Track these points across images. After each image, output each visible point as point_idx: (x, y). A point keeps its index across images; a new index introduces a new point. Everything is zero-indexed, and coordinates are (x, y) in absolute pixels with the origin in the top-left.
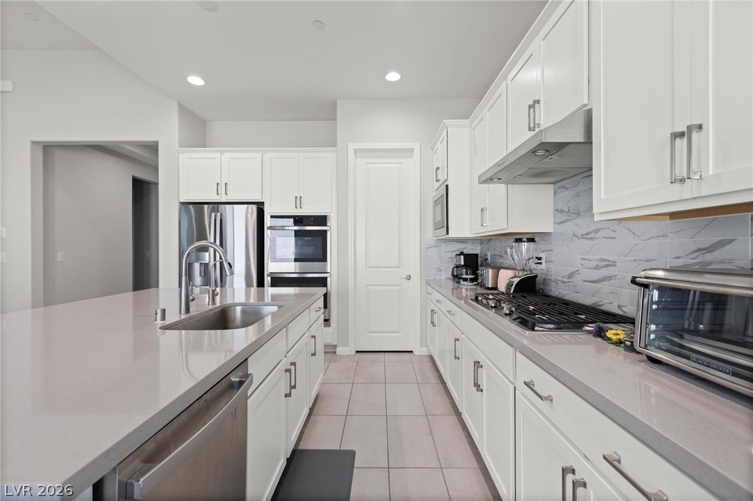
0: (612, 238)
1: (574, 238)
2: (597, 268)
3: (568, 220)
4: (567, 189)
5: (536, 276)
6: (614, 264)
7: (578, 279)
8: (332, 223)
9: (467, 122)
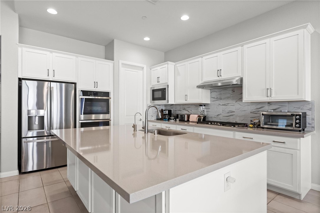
0: (233, 106)
1: (219, 105)
2: (228, 113)
3: (216, 100)
4: (216, 92)
5: (206, 116)
6: (234, 112)
7: (220, 116)
8: (111, 95)
9: (174, 63)
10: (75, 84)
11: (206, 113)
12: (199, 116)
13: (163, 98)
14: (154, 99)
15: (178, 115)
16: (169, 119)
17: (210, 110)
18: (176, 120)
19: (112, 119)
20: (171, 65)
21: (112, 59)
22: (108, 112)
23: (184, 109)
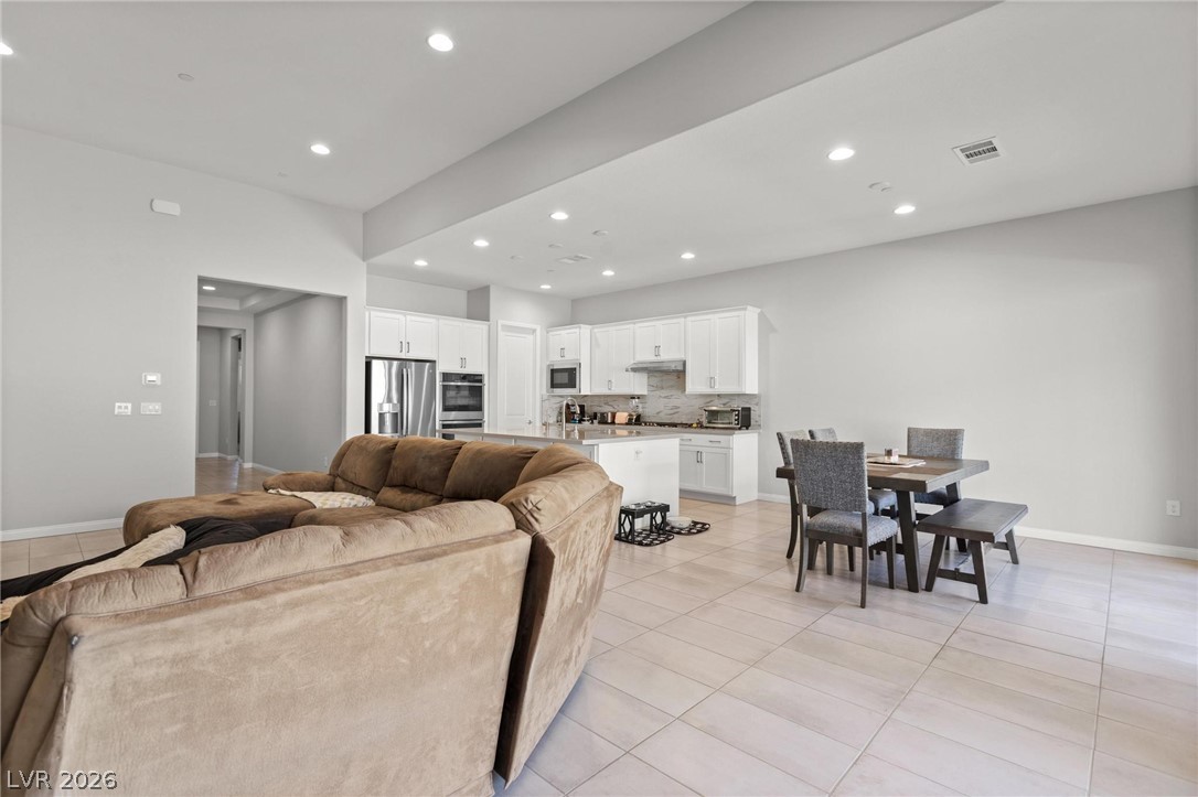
0: (676, 398)
1: (659, 398)
2: (671, 409)
3: (656, 390)
4: (656, 378)
5: (641, 414)
6: (679, 407)
7: (662, 415)
8: (486, 381)
9: (590, 327)
10: (433, 362)
11: (640, 410)
12: (630, 415)
13: (572, 383)
14: (553, 385)
15: (595, 414)
16: (581, 421)
17: (647, 405)
18: (592, 423)
19: (486, 419)
20: (585, 330)
21: (486, 318)
22: (479, 408)
23: (606, 404)
